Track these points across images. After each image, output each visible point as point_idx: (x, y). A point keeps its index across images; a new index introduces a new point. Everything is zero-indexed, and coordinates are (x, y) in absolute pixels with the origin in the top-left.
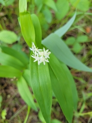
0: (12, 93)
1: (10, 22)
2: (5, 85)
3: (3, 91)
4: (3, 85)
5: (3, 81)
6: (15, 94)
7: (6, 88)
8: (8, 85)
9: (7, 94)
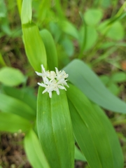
0: (17, 162)
1: (17, 57)
2: (8, 149)
3: (5, 158)
4: (4, 148)
5: (5, 143)
6: (23, 163)
7: (9, 154)
8: (12, 149)
9: (11, 163)
